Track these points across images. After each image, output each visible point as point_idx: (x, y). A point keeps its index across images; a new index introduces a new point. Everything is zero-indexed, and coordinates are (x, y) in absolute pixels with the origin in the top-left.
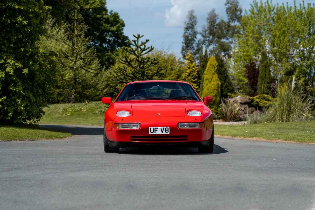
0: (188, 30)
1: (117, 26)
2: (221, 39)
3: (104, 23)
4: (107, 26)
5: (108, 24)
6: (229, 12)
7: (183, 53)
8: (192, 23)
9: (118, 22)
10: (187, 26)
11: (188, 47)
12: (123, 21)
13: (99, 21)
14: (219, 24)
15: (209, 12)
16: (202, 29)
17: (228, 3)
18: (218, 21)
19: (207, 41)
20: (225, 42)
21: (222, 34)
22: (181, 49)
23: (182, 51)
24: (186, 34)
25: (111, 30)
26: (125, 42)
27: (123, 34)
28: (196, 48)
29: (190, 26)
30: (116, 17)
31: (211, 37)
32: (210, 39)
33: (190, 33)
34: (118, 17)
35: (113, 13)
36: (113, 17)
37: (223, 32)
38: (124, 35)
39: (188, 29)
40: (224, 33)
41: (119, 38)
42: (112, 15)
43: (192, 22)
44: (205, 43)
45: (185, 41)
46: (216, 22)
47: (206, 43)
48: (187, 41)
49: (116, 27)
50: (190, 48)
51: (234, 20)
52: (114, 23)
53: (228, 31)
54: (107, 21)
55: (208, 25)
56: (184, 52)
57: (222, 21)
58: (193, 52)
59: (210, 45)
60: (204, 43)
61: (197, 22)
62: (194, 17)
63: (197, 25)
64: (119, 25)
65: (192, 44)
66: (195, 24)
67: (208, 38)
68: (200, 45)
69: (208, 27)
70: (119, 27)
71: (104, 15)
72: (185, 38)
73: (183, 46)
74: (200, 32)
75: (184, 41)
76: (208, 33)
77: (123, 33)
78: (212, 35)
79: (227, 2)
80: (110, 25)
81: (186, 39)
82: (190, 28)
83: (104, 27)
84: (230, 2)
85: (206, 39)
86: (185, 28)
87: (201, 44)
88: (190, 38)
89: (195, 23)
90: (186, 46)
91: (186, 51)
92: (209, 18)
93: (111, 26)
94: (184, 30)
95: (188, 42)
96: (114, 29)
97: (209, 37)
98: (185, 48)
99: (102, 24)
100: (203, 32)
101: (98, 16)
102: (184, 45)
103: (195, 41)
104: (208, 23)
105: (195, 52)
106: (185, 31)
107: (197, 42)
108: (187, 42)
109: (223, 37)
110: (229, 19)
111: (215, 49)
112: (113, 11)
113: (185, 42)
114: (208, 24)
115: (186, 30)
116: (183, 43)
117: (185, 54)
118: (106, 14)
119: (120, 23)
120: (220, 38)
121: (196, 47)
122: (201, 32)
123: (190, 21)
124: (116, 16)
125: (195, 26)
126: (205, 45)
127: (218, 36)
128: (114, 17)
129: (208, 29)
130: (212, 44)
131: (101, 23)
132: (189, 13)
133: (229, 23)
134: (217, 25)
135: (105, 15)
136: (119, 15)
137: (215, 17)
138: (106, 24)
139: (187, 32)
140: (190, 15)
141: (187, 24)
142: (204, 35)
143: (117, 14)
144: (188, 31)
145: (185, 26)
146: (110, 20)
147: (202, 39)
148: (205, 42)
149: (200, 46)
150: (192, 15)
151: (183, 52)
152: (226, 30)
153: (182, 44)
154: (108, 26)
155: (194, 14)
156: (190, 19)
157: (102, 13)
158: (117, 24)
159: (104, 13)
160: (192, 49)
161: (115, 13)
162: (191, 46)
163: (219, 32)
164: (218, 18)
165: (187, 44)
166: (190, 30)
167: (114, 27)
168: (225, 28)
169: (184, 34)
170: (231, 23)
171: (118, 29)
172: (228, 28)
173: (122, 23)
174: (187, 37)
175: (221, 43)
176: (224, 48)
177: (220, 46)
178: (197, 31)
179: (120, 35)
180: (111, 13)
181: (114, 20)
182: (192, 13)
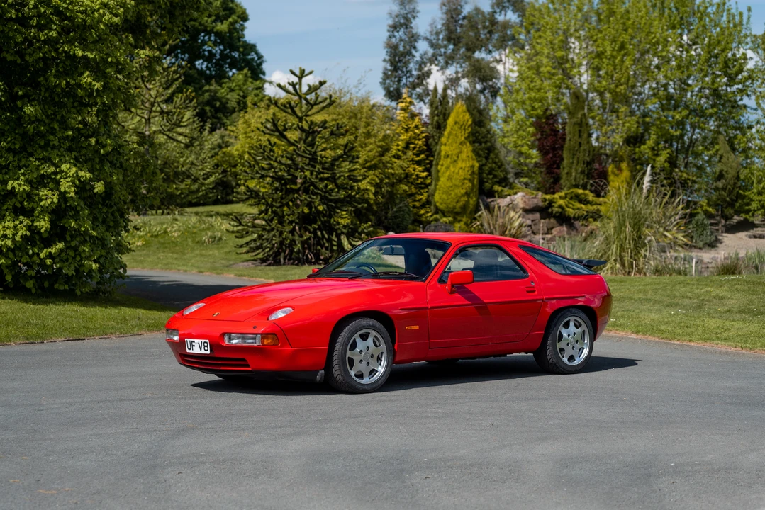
0: (398, 32)
1: (230, 20)
2: (474, 52)
4: (207, 21)
5: (209, 17)
7: (386, 86)
8: (407, 14)
9: (232, 11)
10: (394, 21)
11: (397, 72)
12: (245, 10)
14: (469, 18)
16: (429, 29)
18: (467, 9)
19: (441, 55)
20: (483, 59)
21: (478, 40)
22: (381, 75)
23: (384, 80)
24: (393, 40)
25: (215, 30)
26: (249, 57)
28: (415, 73)
29: (402, 21)
31: (451, 47)
32: (449, 51)
33: (401, 37)
37: (480, 36)
38: (245, 41)
39: (398, 29)
40: (480, 39)
41: (233, 48)
43: (406, 12)
44: (436, 62)
45: (390, 56)
46: (462, 12)
47: (439, 61)
48: (395, 56)
49: (228, 23)
50: (403, 72)
51: (504, 7)
52: (224, 13)
53: (490, 32)
55: (442, 19)
56: (388, 81)
57: (478, 10)
58: (408, 83)
59: (449, 66)
60: (433, 60)
61: (418, 12)
62: (411, 1)
63: (417, 19)
64: (236, 18)
65: (406, 64)
66: (414, 18)
67: (443, 50)
68: (425, 66)
69: (443, 25)
70: (236, 22)
72: (389, 50)
73: (386, 69)
74: (425, 36)
75: (387, 58)
76: (443, 38)
77: (244, 36)
78: (452, 41)
80: (213, 18)
81: (393, 51)
82: (401, 25)
83: (200, 24)
85: (439, 53)
86: (390, 26)
87: (428, 65)
88: (401, 49)
89: (412, 13)
90: (393, 68)
91: (391, 81)
92: (446, 1)
93: (215, 21)
94: (389, 31)
95: (398, 58)
96: (222, 27)
97: (445, 47)
98: (389, 73)
100: (432, 35)
102: (389, 68)
103: (414, 56)
104: (443, 13)
105: (414, 81)
106: (391, 33)
107: (418, 58)
108: (395, 59)
109: (480, 47)
110: (492, 6)
111: (460, 75)
113: (389, 60)
114: (444, 16)
115: (393, 32)
116: (384, 60)
117: (391, 86)
119: (237, 14)
120: (471, 49)
121: (415, 69)
122: (428, 35)
123: (401, 9)
125: (413, 21)
126: (436, 65)
127: (467, 44)
129: (444, 28)
130: (452, 64)
133: (493, 16)
134: (464, 18)
137: (459, 0)
138: (204, 16)
139: (395, 36)
141: (394, 14)
142: (434, 41)
144: (396, 34)
145: (391, 22)
146: (213, 6)
147: (431, 51)
148: (436, 59)
149: (426, 69)
151: (385, 84)
152: (486, 31)
153: (384, 64)
154: (210, 20)
156: (402, 4)
158: (229, 17)
160: (406, 75)
162: (404, 69)
163: (469, 36)
164: (466, 3)
165: (395, 64)
166: (402, 30)
167: (222, 23)
168: (484, 27)
169: (387, 39)
170: (497, 16)
171: (231, 27)
172: (490, 26)
173: (242, 14)
174: (395, 47)
175: (476, 64)
176: (482, 74)
177: (473, 70)
178: (418, 34)
179: (237, 41)
181: (223, 6)
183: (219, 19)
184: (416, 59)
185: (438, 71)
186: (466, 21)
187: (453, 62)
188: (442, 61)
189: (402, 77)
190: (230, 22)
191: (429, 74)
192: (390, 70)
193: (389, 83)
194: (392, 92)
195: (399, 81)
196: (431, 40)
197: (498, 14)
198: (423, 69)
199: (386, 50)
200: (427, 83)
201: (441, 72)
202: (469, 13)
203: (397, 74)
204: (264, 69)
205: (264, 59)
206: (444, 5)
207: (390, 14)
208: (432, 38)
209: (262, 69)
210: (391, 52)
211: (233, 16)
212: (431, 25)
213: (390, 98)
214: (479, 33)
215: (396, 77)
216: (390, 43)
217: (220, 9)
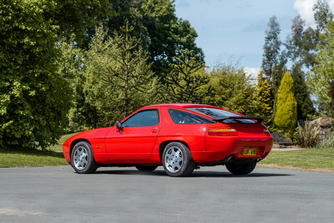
0: (270, 41)
1: (187, 36)
2: (309, 50)
3: (172, 34)
4: (176, 37)
5: (177, 35)
6: (318, 19)
7: (264, 68)
8: (275, 32)
9: (188, 32)
10: (268, 35)
12: (195, 31)
13: (167, 32)
14: (306, 33)
15: (293, 19)
16: (286, 39)
17: (317, 7)
18: (305, 28)
19: (292, 52)
20: (313, 53)
21: (311, 44)
22: (262, 63)
23: (263, 65)
25: (180, 42)
27: (195, 46)
28: (279, 61)
29: (272, 35)
30: (187, 26)
31: (298, 48)
32: (296, 50)
33: (272, 43)
34: (189, 26)
35: (182, 21)
36: (182, 26)
37: (312, 42)
39: (270, 39)
40: (312, 43)
42: (182, 23)
43: (274, 31)
44: (290, 56)
45: (266, 53)
46: (302, 30)
47: (291, 55)
48: (269, 53)
49: (186, 37)
50: (273, 61)
51: (323, 27)
52: (184, 33)
53: (317, 40)
54: (176, 31)
55: (292, 34)
56: (265, 66)
57: (310, 29)
59: (297, 57)
60: (288, 55)
61: (280, 30)
62: (276, 25)
63: (280, 34)
64: (190, 35)
65: (275, 56)
66: (278, 33)
67: (293, 50)
68: (284, 58)
69: (293, 37)
70: (189, 38)
71: (172, 24)
72: (266, 50)
73: (264, 59)
74: (284, 43)
75: (265, 54)
76: (293, 44)
77: (195, 44)
78: (298, 45)
79: (315, 6)
80: (179, 35)
82: (272, 37)
83: (173, 38)
84: (319, 7)
86: (266, 38)
87: (286, 57)
88: (272, 49)
89: (277, 31)
90: (268, 59)
91: (267, 65)
92: (294, 25)
93: (180, 37)
94: (265, 40)
95: (270, 54)
96: (184, 40)
97: (294, 48)
99: (170, 34)
100: (287, 42)
101: (166, 25)
102: (266, 58)
103: (278, 53)
104: (293, 31)
106: (267, 42)
107: (280, 54)
108: (269, 55)
109: (312, 47)
110: (317, 27)
111: (302, 62)
112: (182, 19)
113: (266, 55)
114: (294, 32)
115: (268, 41)
116: (263, 55)
117: (267, 68)
118: (175, 22)
119: (191, 33)
120: (307, 49)
121: (280, 60)
122: (285, 42)
123: (272, 29)
124: (187, 24)
125: (278, 35)
126: (290, 57)
127: (305, 46)
128: (183, 26)
129: (293, 39)
131: (168, 34)
132: (271, 20)
133: (318, 32)
134: (304, 33)
135: (174, 24)
136: (190, 24)
137: (301, 24)
138: (174, 34)
139: (269, 43)
140: (272, 22)
141: (268, 32)
142: (289, 46)
143: (188, 22)
144: (269, 42)
145: (266, 36)
146: (179, 30)
147: (287, 51)
148: (290, 54)
149: (285, 59)
150: (274, 22)
151: (264, 67)
152: (315, 39)
153: (263, 57)
154: (177, 36)
155: (276, 21)
156: (272, 27)
157: (169, 22)
158: (187, 35)
159: (172, 21)
161: (184, 22)
162: (274, 60)
163: (306, 42)
164: (305, 25)
165: (269, 57)
166: (272, 40)
167: (183, 38)
168: (314, 38)
169: (265, 45)
170: (320, 32)
171: (188, 40)
172: (317, 37)
173: (194, 33)
174: (269, 49)
175: (308, 56)
176: (312, 61)
177: (307, 59)
178: (281, 41)
179: (192, 47)
180: (180, 21)
181: (184, 29)
182: (274, 20)
183: (182, 36)
184: (279, 54)
185: (291, 60)
186: (304, 34)
187: (298, 55)
188: (293, 55)
189: (273, 63)
190: (187, 37)
191: (286, 61)
192: (266, 60)
194: (267, 71)
195: (271, 66)
196: (287, 45)
197: (321, 31)
198: (283, 59)
199: (264, 50)
200: (285, 67)
201: (292, 61)
202: (306, 30)
203: (270, 62)
205: (204, 55)
206: (293, 27)
207: (266, 32)
208: (288, 44)
209: (204, 60)
210: (267, 51)
211: (189, 35)
212: (287, 37)
213: (267, 74)
214: (311, 40)
215: (269, 63)
216: (266, 46)
217: (182, 31)
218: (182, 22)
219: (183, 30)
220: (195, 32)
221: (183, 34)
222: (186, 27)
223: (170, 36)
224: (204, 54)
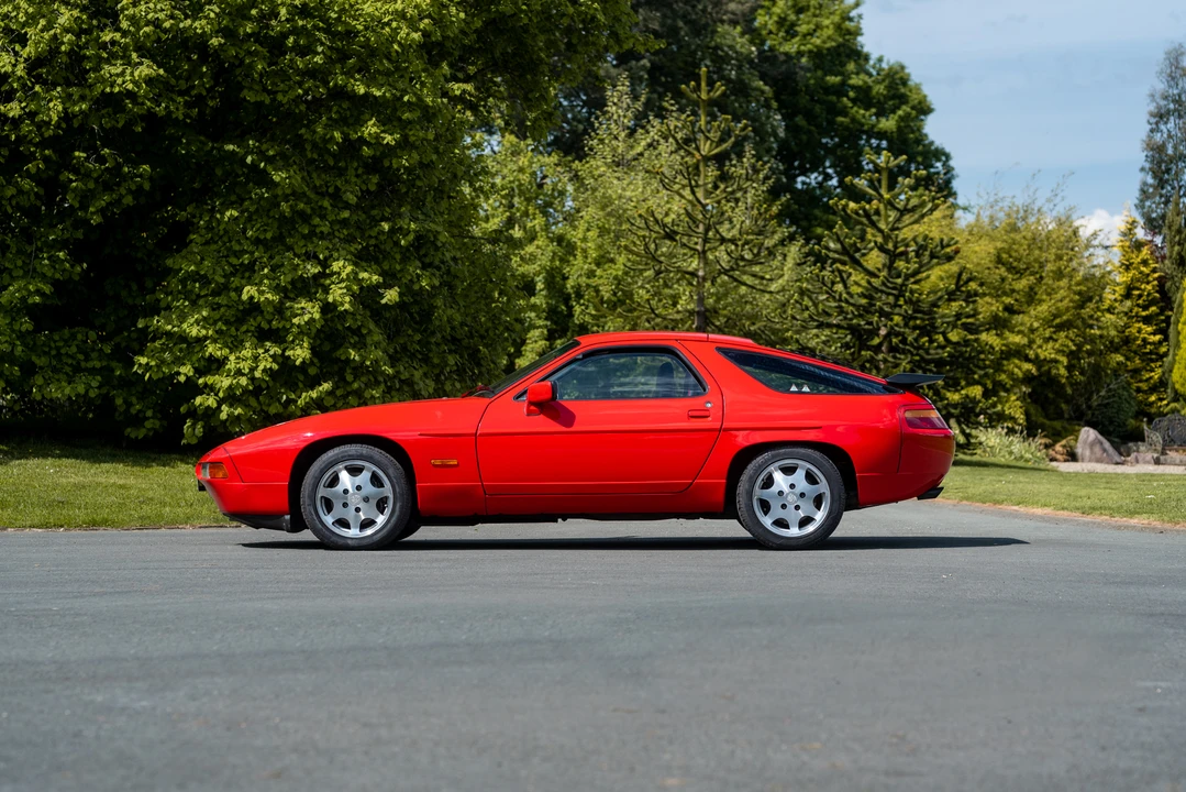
0: (1166, 123)
1: (900, 112)
3: (850, 105)
4: (864, 116)
5: (867, 109)
7: (1145, 210)
9: (902, 99)
10: (1159, 106)
11: (1163, 188)
12: (925, 96)
13: (834, 99)
22: (1137, 194)
23: (1141, 201)
25: (876, 130)
26: (932, 170)
27: (927, 142)
29: (1172, 106)
30: (898, 81)
33: (1169, 132)
34: (904, 82)
35: (884, 65)
36: (883, 80)
38: (929, 144)
39: (1165, 119)
42: (882, 73)
43: (1177, 92)
45: (1152, 162)
48: (1159, 164)
49: (896, 117)
50: (1173, 188)
52: (891, 103)
54: (864, 97)
56: (1148, 203)
64: (908, 110)
70: (905, 119)
71: (853, 76)
72: (1150, 153)
73: (1145, 184)
75: (1147, 165)
77: (926, 136)
80: (874, 110)
81: (1157, 155)
82: (1170, 113)
83: (853, 120)
86: (1152, 115)
88: (1170, 151)
90: (1156, 183)
91: (1154, 203)
93: (878, 115)
94: (1150, 122)
95: (1164, 166)
98: (1151, 190)
99: (846, 107)
101: (833, 79)
102: (1150, 180)
106: (1154, 125)
108: (1159, 169)
112: (885, 60)
113: (1150, 169)
115: (1157, 124)
116: (1142, 169)
117: (1152, 211)
118: (861, 70)
119: (911, 104)
123: (1170, 87)
124: (898, 76)
128: (887, 82)
131: (839, 105)
132: (1167, 59)
135: (857, 74)
136: (909, 75)
138: (859, 107)
139: (1159, 131)
140: (1171, 64)
141: (1158, 96)
143: (903, 68)
144: (1162, 127)
145: (1152, 107)
146: (874, 92)
150: (1178, 66)
151: (1143, 207)
153: (1140, 176)
154: (868, 114)
156: (1172, 79)
157: (844, 69)
158: (899, 108)
159: (851, 66)
161: (890, 69)
165: (1160, 174)
166: (1172, 120)
167: (887, 120)
169: (1149, 136)
171: (902, 124)
173: (920, 103)
174: (1161, 149)
179: (916, 145)
180: (878, 66)
181: (889, 91)
182: (1177, 59)
183: (880, 114)
190: (900, 117)
192: (1151, 186)
193: (1150, 207)
194: (1155, 219)
195: (1166, 203)
199: (1145, 153)
203: (1164, 191)
204: (954, 189)
205: (954, 173)
207: (1152, 96)
209: (952, 188)
210: (1153, 156)
211: (904, 107)
213: (1151, 230)
215: (1161, 196)
216: (1153, 141)
217: (884, 96)
218: (883, 70)
219: (885, 92)
220: (925, 100)
221: (886, 106)
222: (897, 84)
223: (844, 112)
224: (953, 169)
